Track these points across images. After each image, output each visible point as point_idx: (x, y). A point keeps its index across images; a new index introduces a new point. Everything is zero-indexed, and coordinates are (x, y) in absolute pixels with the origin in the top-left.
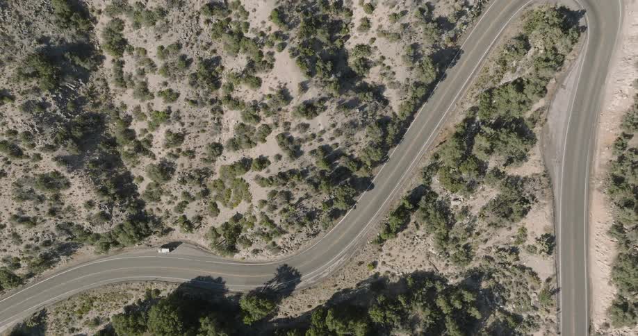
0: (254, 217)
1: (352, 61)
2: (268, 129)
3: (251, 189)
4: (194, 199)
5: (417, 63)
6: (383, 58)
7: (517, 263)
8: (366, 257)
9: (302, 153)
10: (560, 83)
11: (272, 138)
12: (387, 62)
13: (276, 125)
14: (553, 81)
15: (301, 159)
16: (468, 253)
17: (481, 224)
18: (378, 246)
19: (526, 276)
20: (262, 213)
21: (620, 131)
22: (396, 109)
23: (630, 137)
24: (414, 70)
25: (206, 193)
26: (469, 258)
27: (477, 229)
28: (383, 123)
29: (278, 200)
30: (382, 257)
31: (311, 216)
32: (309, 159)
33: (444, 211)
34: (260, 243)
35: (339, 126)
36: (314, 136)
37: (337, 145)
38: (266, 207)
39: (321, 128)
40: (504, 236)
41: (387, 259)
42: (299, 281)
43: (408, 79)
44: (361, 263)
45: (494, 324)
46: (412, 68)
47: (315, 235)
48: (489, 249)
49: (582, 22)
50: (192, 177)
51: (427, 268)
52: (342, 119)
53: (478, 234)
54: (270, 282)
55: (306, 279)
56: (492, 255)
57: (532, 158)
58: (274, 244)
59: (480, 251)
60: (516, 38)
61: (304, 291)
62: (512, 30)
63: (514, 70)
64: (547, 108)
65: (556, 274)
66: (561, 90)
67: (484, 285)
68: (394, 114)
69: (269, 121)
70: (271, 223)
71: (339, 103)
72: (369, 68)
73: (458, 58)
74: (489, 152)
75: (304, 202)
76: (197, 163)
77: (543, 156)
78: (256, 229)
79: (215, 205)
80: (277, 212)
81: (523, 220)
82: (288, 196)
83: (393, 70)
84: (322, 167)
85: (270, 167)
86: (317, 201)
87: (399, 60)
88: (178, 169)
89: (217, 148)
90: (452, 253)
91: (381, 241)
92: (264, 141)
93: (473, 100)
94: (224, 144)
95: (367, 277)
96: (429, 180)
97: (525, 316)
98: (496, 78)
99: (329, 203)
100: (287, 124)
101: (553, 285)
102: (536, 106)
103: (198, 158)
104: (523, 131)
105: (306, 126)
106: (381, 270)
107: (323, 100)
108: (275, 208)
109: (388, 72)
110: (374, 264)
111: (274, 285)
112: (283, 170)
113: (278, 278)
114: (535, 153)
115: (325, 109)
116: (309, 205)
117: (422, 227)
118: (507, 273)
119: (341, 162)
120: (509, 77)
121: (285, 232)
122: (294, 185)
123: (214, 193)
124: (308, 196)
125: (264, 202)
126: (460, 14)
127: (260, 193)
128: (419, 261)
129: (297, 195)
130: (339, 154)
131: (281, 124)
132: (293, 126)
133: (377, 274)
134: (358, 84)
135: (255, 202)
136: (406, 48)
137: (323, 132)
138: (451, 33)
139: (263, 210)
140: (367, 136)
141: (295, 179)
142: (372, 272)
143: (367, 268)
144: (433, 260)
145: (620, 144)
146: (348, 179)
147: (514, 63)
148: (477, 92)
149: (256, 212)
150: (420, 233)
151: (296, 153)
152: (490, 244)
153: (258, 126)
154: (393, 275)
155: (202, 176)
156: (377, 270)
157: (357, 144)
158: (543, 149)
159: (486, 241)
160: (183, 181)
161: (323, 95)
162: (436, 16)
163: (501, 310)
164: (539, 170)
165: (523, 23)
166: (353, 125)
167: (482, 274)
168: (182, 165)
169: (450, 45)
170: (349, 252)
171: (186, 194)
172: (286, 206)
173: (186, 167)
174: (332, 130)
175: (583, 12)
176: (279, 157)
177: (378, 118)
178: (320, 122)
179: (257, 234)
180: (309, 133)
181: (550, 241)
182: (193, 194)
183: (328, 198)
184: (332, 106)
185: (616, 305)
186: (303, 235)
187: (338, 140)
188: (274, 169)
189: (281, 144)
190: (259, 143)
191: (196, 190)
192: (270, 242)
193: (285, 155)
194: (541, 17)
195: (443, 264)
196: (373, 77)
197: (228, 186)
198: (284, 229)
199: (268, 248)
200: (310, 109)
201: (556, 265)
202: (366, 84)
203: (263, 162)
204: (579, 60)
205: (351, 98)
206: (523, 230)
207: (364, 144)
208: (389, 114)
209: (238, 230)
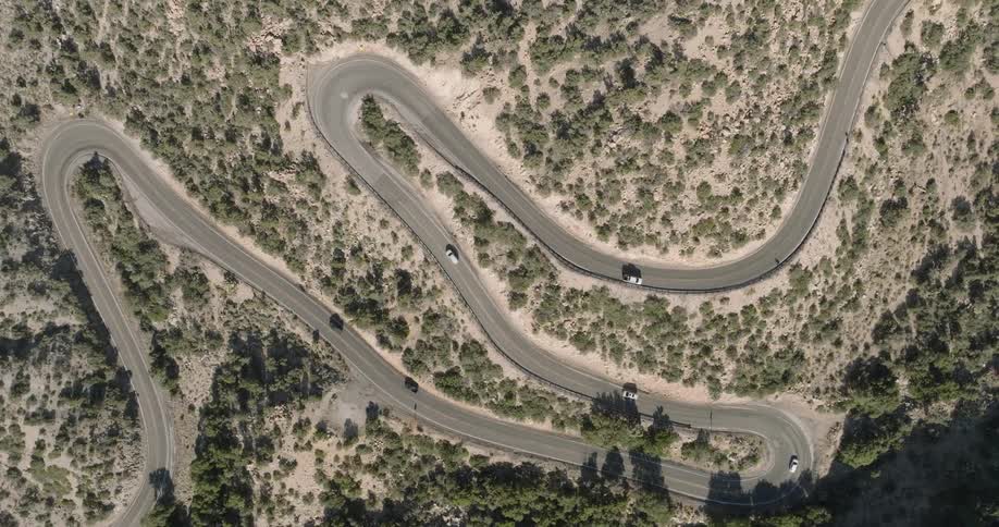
0: (83, 476)
1: (10, 336)
2: (15, 427)
3: (60, 465)
4: (48, 515)
5: (47, 291)
6: (23, 313)
7: (239, 306)
8: (181, 409)
9: (53, 412)
10: (131, 200)
11: (25, 428)
12: (29, 312)
13: (14, 418)
14: (126, 205)
15: (58, 414)
16: (213, 337)
17: (196, 315)
18: (178, 395)
19: (249, 307)
20: (83, 469)
21: (183, 184)
22: (78, 323)
23: (191, 180)
24: (52, 296)
25: (50, 502)
26: (219, 337)
27: (198, 320)
28: (80, 339)
29: (79, 450)
30: (190, 397)
31: (114, 433)
32: (62, 410)
33: (177, 334)
34: (110, 484)
35: (52, 373)
36: (45, 396)
37: (69, 383)
38: (78, 463)
39: (43, 387)
40: (216, 303)
41: (193, 395)
42: (168, 472)
43: (55, 304)
44: (182, 417)
45: (268, 352)
46: (48, 297)
47: (137, 437)
48: (220, 319)
49: (102, 160)
50: (26, 505)
51: (212, 371)
52: (48, 369)
53: (203, 321)
54: (156, 496)
55: (170, 466)
56: (226, 319)
57: (167, 252)
58: (119, 474)
59: (218, 326)
60: (86, 208)
61: (177, 474)
62: (77, 207)
63: (110, 221)
64: (141, 219)
65: (253, 287)
66: (136, 203)
67: (244, 338)
68: (80, 326)
69: (8, 422)
70: (96, 466)
71: (33, 364)
72: (25, 327)
73: (73, 254)
74: (152, 276)
75: (96, 432)
76: (17, 493)
77: (171, 244)
78: (95, 481)
79: (65, 501)
80: (88, 458)
81: (212, 285)
82: (81, 442)
83: (39, 310)
84: (77, 404)
85: (46, 442)
86: (105, 421)
87: (33, 303)
88: (11, 511)
89: (13, 471)
90: (205, 347)
91: (175, 391)
92: (24, 434)
93: (111, 264)
94: (11, 465)
95: (198, 419)
96: (151, 328)
97: (274, 326)
98: (106, 238)
99: (115, 414)
100: (19, 412)
101: (259, 294)
102: (137, 225)
103: (12, 491)
104: (146, 247)
105: (33, 398)
106: (198, 405)
107: (20, 374)
108: (83, 457)
109: (39, 316)
110: (192, 408)
111: (160, 493)
112: (56, 434)
113: (157, 487)
114: (165, 248)
115: (28, 377)
116: (102, 428)
117: (182, 356)
118: (242, 318)
119: (87, 386)
120: (113, 228)
121: (113, 461)
122: (74, 432)
123: (54, 496)
124: (93, 427)
125: (73, 462)
126: (34, 241)
127: (64, 461)
128: (205, 373)
129: (86, 434)
130: (79, 384)
131: (16, 415)
132: (24, 407)
133: (200, 410)
134: (33, 341)
135: (72, 469)
136: (27, 294)
137: (47, 387)
138: (47, 253)
139: (80, 467)
140: (80, 356)
141: (70, 429)
142: (197, 412)
143: (190, 415)
144: (209, 363)
145: (193, 189)
146: (107, 388)
147: (105, 218)
148: (107, 256)
149: (80, 473)
150: (185, 359)
151: (49, 417)
152: (216, 317)
153: (8, 433)
154: (207, 399)
155: (32, 497)
156: (197, 408)
157: (80, 367)
158: (165, 241)
159: (213, 318)
160: (24, 514)
161: (16, 372)
162: (20, 259)
163: (265, 339)
164: (178, 253)
165: (77, 198)
166: (59, 362)
167: (234, 334)
168: (10, 506)
169: (57, 257)
170: (169, 419)
171: (40, 518)
172: (88, 447)
173: (13, 504)
174: (52, 381)
175: (96, 154)
176: (43, 431)
177: (73, 340)
178: (37, 385)
179: (99, 481)
180: (40, 398)
181: (230, 277)
182: (44, 512)
183: (110, 413)
184: (31, 370)
185: (288, 262)
186: (126, 447)
187: (65, 379)
188: (50, 440)
189: (33, 424)
190: (23, 439)
191: (41, 508)
192: (115, 476)
193: (44, 425)
194: (79, 184)
195: (213, 358)
196: (36, 327)
197: (52, 482)
198: (108, 459)
199: (119, 480)
200: (19, 388)
201: (247, 283)
202: (37, 335)
203: (40, 446)
204: (124, 178)
205: (38, 352)
206: (218, 288)
207: (84, 362)
208: (77, 329)
209: (91, 495)
